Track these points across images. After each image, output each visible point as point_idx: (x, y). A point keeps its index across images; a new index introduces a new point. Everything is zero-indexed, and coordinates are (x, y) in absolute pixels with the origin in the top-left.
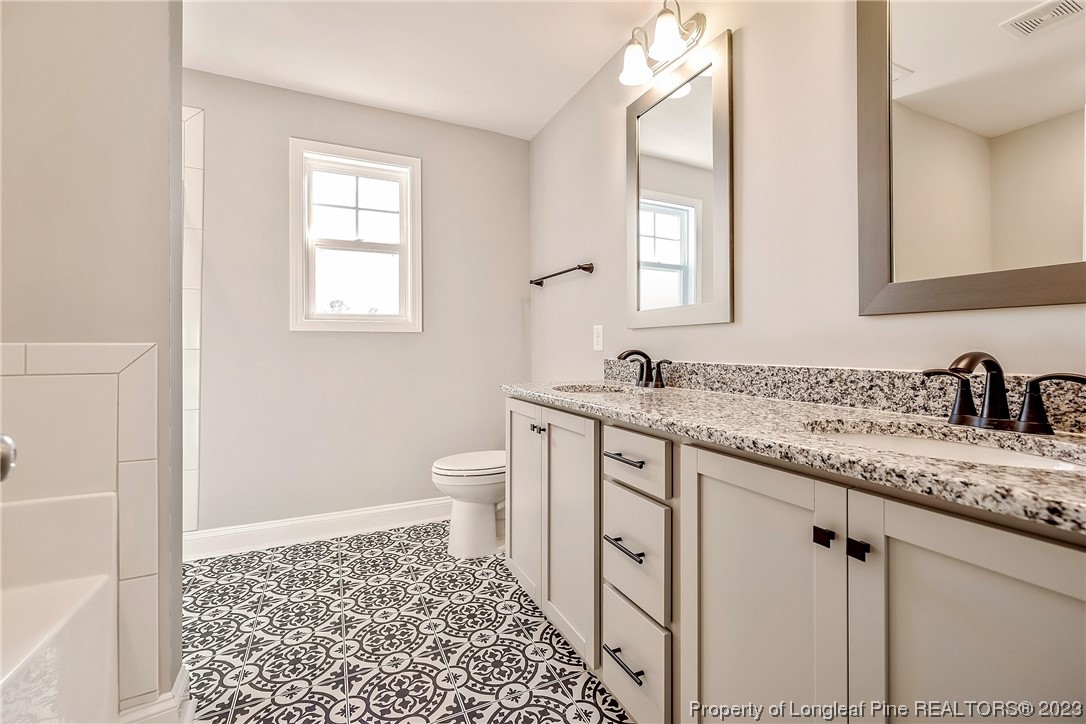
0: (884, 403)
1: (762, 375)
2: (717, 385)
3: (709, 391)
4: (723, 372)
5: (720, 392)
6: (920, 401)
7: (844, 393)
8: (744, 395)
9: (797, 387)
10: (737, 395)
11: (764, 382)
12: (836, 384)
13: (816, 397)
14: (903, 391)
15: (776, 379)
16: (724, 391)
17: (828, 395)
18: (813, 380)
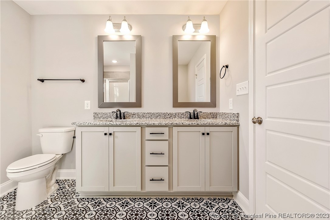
0: (177, 117)
1: (154, 114)
2: (142, 117)
3: (139, 119)
4: (143, 114)
5: (143, 119)
6: (182, 116)
7: (171, 116)
8: (149, 119)
9: (162, 116)
10: (147, 119)
11: (154, 116)
12: (170, 115)
13: (166, 118)
14: (180, 115)
15: (157, 115)
16: (144, 118)
17: (168, 117)
18: (165, 114)
